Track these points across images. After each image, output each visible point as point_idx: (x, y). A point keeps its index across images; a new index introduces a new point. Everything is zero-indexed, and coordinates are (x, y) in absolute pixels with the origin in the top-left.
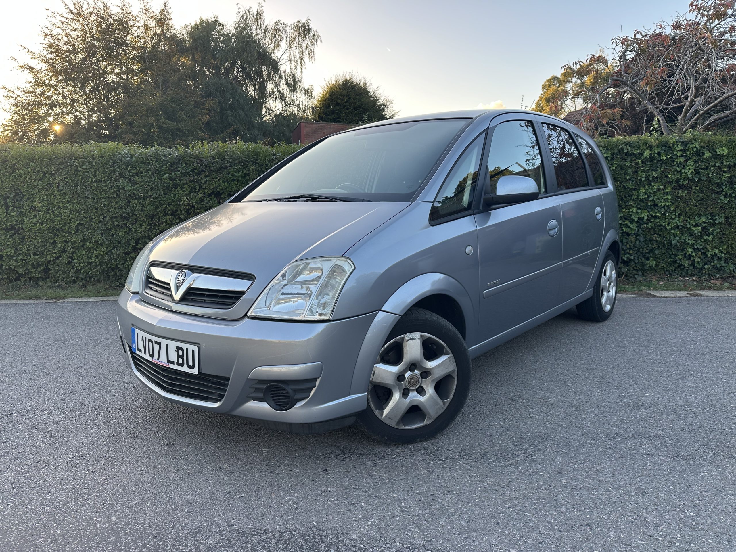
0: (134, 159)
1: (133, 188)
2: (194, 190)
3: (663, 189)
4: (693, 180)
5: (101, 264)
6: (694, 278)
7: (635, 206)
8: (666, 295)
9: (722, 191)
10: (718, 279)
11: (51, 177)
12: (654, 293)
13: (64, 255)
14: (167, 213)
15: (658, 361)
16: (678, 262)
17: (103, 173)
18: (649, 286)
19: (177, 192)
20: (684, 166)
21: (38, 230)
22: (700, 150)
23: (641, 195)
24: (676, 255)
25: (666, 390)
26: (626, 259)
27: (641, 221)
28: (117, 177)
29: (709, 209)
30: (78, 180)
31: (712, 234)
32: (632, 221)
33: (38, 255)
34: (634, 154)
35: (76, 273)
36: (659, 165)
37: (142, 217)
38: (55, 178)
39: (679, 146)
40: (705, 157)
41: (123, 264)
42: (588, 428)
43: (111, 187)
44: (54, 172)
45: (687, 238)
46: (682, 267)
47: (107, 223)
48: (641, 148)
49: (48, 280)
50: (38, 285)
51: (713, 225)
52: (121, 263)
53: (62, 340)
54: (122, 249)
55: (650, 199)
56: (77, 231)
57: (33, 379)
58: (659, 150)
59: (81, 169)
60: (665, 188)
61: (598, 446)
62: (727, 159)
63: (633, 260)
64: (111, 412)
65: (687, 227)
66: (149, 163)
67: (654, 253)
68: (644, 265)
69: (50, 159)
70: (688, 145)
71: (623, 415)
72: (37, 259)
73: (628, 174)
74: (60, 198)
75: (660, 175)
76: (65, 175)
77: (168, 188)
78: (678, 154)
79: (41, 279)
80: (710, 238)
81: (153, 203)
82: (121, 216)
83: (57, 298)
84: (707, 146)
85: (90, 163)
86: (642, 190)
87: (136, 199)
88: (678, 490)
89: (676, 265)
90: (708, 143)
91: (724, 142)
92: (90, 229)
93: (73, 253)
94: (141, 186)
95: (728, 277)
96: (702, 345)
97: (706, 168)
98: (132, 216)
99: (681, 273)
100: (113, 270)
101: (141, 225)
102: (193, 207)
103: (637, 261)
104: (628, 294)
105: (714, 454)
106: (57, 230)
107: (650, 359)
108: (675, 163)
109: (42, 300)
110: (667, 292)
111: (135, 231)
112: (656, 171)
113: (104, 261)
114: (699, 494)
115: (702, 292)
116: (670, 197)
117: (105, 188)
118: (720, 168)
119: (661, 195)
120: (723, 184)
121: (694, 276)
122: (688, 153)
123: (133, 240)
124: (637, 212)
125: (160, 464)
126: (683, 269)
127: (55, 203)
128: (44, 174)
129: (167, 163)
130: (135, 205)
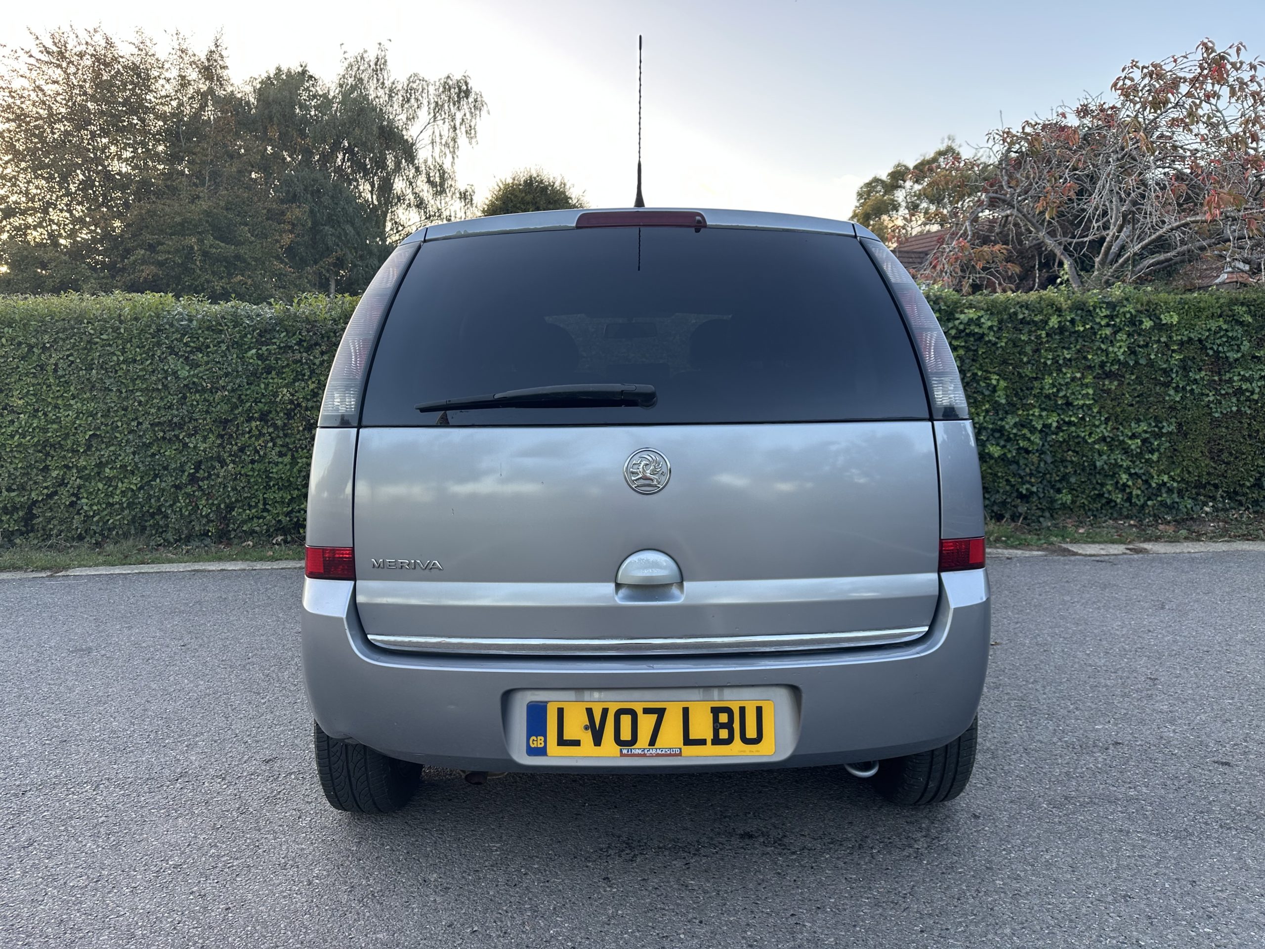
0: (195, 323)
1: (192, 373)
2: (300, 377)
3: (1080, 379)
4: (1125, 364)
5: (131, 505)
6: (1132, 522)
7: (1037, 405)
8: (1093, 552)
9: (1171, 382)
10: (1169, 522)
11: (42, 352)
12: (1074, 548)
13: (63, 491)
14: (252, 417)
15: (1104, 668)
16: (1106, 495)
17: (138, 347)
18: (1063, 536)
19: (271, 381)
20: (1111, 342)
21: (16, 446)
22: (1136, 316)
23: (1047, 387)
24: (1103, 485)
25: (1126, 718)
26: (1024, 492)
27: (1047, 430)
28: (163, 353)
29: (1151, 410)
30: (92, 360)
31: (1158, 450)
32: (1033, 430)
33: (14, 491)
34: (1033, 321)
35: (85, 521)
36: (1073, 339)
37: (207, 424)
38: (51, 356)
39: (1103, 310)
40: (1144, 327)
41: (171, 506)
42: (1017, 789)
43: (153, 372)
44: (48, 345)
45: (1118, 456)
46: (1113, 504)
47: (144, 434)
48: (1045, 312)
49: (31, 535)
50: (14, 545)
51: (1158, 436)
52: (168, 504)
53: (83, 650)
54: (170, 479)
55: (1061, 394)
56: (89, 447)
57: (49, 726)
58: (1073, 316)
59: (98, 340)
60: (1083, 377)
61: (1040, 819)
62: (1177, 330)
63: (1036, 493)
64: (206, 784)
65: (1118, 440)
66: (221, 330)
67: (1068, 482)
68: (1053, 501)
69: (42, 322)
70: (1117, 308)
71: (1067, 763)
72: (12, 499)
73: (1026, 354)
74: (58, 391)
75: (1075, 356)
76: (68, 350)
77: (254, 374)
78: (1103, 323)
79: (18, 534)
80: (1155, 457)
81: (228, 400)
82: (170, 421)
83: (54, 568)
84: (1146, 310)
85: (116, 330)
86: (1048, 380)
87: (197, 391)
88: (1177, 890)
89: (1104, 501)
90: (1147, 305)
91: (1172, 304)
92: (113, 445)
93: (79, 487)
94: (207, 370)
95: (1183, 520)
96: (1166, 639)
97: (1146, 346)
98: (190, 422)
99: (1112, 514)
100: (152, 515)
101: (205, 438)
102: (299, 405)
103: (1041, 495)
104: (1031, 550)
105: (1221, 826)
106: (52, 446)
107: (1091, 665)
108: (1098, 337)
109: (26, 571)
110: (1093, 546)
111: (195, 447)
112: (1068, 348)
113: (136, 501)
114: (1210, 894)
115: (1147, 546)
116: (1091, 391)
117: (141, 373)
118: (1167, 345)
119: (1078, 388)
120: (1172, 370)
121: (1131, 518)
122: (1118, 320)
123: (189, 464)
124: (1040, 416)
125: (317, 877)
126: (1114, 506)
127: (49, 400)
128: (31, 347)
129: (254, 331)
130: (195, 403)
